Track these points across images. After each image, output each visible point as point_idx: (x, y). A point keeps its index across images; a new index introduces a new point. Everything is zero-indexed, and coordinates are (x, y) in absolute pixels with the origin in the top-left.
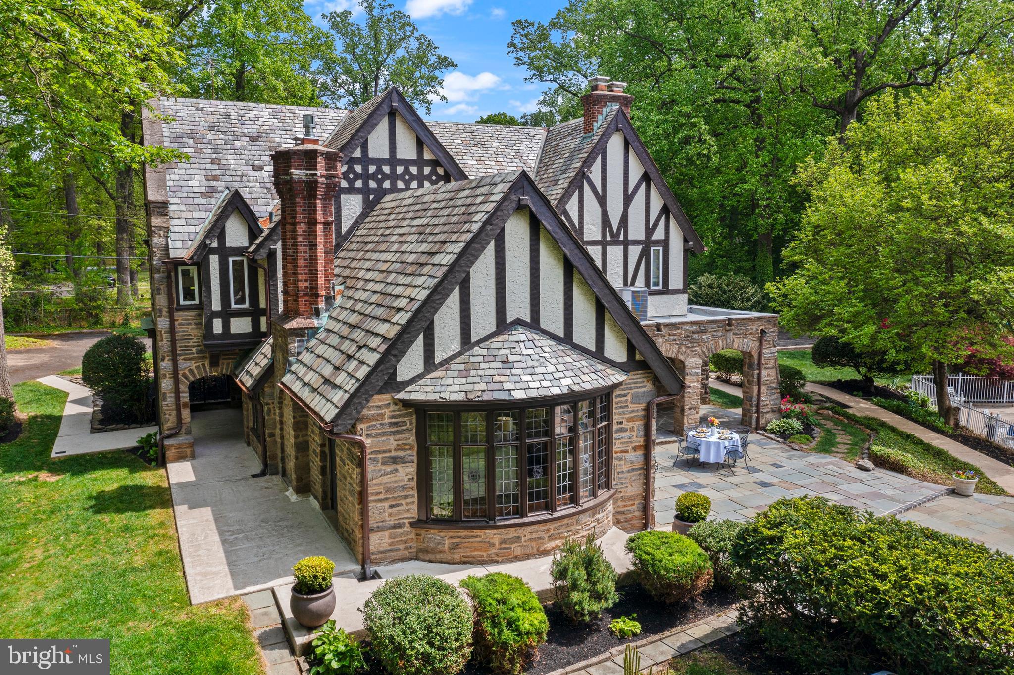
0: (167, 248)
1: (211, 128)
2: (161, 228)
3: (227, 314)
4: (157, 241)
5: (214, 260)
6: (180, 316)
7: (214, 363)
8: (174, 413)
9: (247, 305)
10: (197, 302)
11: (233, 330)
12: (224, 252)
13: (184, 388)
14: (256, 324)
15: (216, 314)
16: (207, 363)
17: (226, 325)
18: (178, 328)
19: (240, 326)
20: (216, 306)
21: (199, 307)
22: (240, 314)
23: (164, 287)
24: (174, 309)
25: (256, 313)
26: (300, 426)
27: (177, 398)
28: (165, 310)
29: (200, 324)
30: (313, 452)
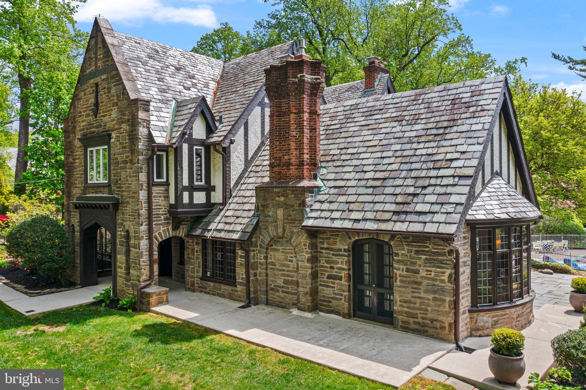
0: (150, 137)
1: (150, 57)
2: (145, 120)
3: (192, 189)
4: (142, 131)
5: (185, 146)
6: (155, 189)
7: (176, 228)
8: (148, 268)
9: (203, 183)
10: (164, 180)
11: (195, 202)
12: (192, 142)
13: (155, 248)
14: (208, 197)
15: (185, 189)
16: (170, 227)
17: (191, 197)
18: (154, 200)
19: (200, 198)
20: (186, 182)
21: (167, 184)
22: (199, 189)
23: (144, 167)
24: (150, 184)
25: (209, 189)
26: (314, 259)
27: (151, 255)
28: (145, 185)
29: (167, 197)
30: (329, 277)
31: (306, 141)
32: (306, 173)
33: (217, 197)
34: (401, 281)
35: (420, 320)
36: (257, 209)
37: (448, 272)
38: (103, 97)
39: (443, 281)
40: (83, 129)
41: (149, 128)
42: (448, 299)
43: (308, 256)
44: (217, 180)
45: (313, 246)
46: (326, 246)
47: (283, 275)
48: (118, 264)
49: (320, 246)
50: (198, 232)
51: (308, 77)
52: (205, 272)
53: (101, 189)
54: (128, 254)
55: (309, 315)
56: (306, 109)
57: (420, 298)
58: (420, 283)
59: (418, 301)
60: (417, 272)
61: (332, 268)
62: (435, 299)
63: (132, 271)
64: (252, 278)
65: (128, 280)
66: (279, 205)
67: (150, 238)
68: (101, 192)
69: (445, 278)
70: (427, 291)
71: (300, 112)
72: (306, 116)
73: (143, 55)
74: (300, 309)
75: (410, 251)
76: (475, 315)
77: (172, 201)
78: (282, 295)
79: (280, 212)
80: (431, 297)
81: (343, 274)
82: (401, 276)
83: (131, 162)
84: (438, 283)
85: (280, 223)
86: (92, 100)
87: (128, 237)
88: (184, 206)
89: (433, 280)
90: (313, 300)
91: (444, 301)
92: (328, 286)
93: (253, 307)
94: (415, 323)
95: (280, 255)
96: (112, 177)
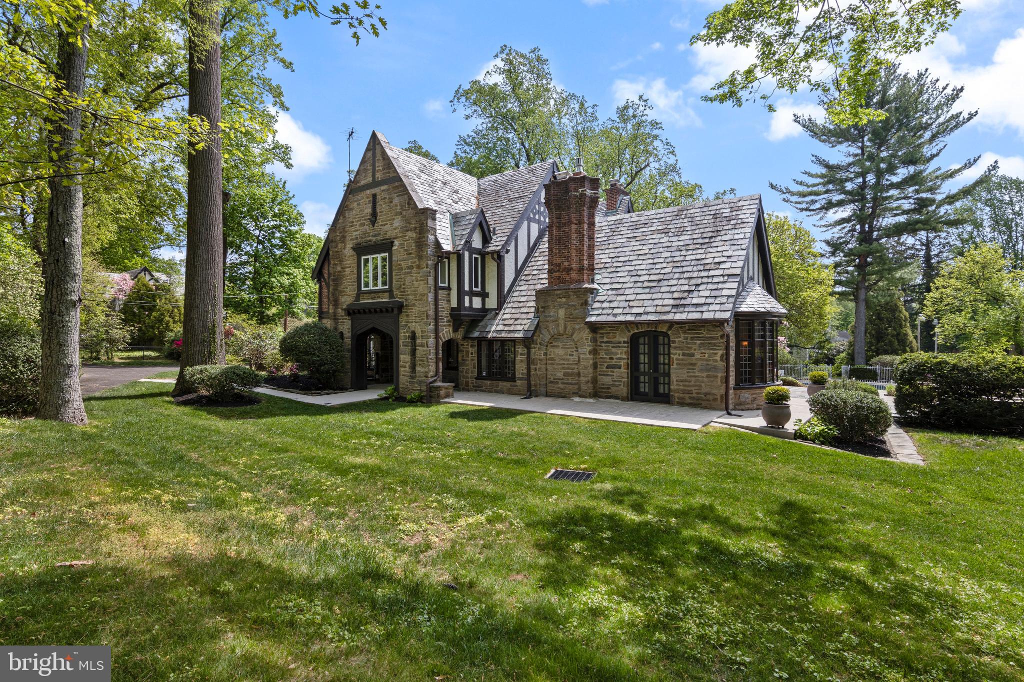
0: (438, 244)
2: (432, 228)
3: (471, 293)
4: (430, 238)
5: (467, 254)
6: (440, 292)
7: (455, 330)
8: (434, 365)
9: (479, 289)
10: (446, 285)
11: (474, 306)
12: (472, 251)
13: (441, 347)
14: (484, 302)
15: (466, 293)
16: (451, 329)
17: (471, 302)
18: (439, 303)
19: (477, 303)
20: (467, 288)
21: (449, 289)
22: (477, 294)
23: (432, 271)
24: (437, 288)
25: (484, 295)
26: (594, 352)
27: (437, 354)
28: (433, 288)
29: (449, 301)
30: (608, 367)
31: (585, 248)
32: (585, 277)
33: (492, 303)
34: (677, 364)
35: (695, 395)
36: (537, 310)
37: (720, 352)
38: (382, 207)
39: (716, 361)
40: (357, 238)
41: (435, 236)
42: (720, 375)
43: (589, 349)
44: (492, 288)
45: (594, 340)
46: (605, 340)
47: (563, 368)
48: (401, 363)
49: (599, 340)
50: (476, 334)
51: (589, 192)
52: (480, 372)
53: (380, 295)
54: (413, 353)
55: (591, 400)
56: (586, 220)
57: (695, 376)
58: (694, 365)
59: (693, 379)
60: (692, 355)
61: (611, 358)
62: (708, 376)
63: (418, 368)
64: (533, 372)
65: (412, 377)
66: (560, 306)
67: (437, 337)
68: (379, 297)
69: (718, 358)
70: (701, 371)
71: (580, 222)
72: (586, 226)
73: (415, 169)
74: (580, 396)
75: (686, 338)
76: (738, 391)
77: (454, 304)
78: (560, 385)
79: (562, 312)
80: (704, 374)
81: (622, 363)
82: (677, 359)
83: (419, 267)
84: (711, 362)
85: (561, 322)
86: (369, 210)
87: (413, 337)
88: (465, 308)
89: (707, 360)
90: (594, 387)
91: (717, 377)
92: (608, 375)
93: (534, 399)
94: (690, 398)
95: (560, 352)
96: (394, 282)
